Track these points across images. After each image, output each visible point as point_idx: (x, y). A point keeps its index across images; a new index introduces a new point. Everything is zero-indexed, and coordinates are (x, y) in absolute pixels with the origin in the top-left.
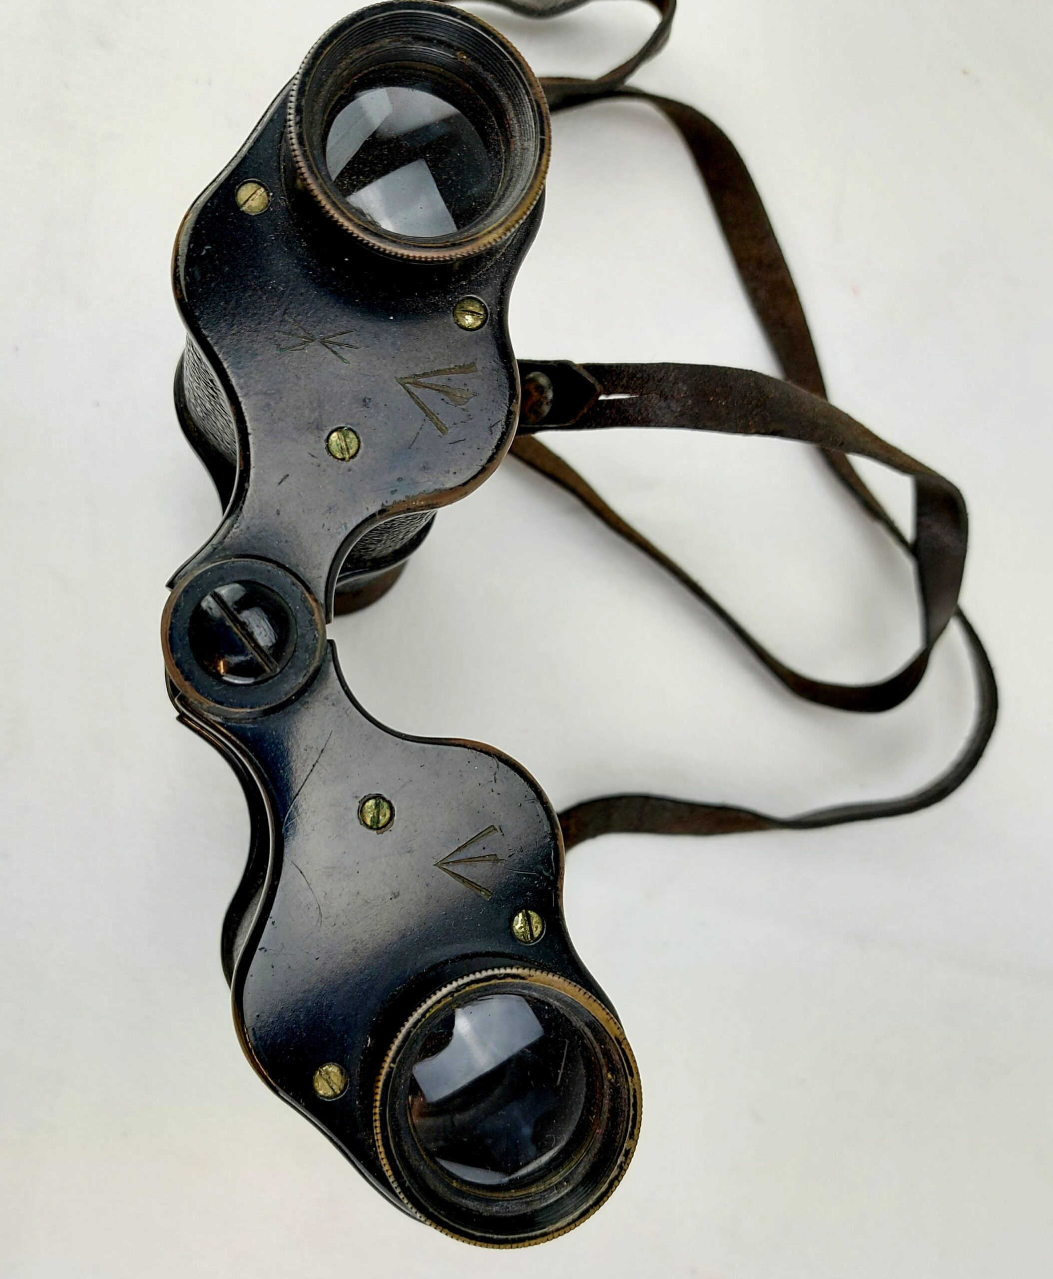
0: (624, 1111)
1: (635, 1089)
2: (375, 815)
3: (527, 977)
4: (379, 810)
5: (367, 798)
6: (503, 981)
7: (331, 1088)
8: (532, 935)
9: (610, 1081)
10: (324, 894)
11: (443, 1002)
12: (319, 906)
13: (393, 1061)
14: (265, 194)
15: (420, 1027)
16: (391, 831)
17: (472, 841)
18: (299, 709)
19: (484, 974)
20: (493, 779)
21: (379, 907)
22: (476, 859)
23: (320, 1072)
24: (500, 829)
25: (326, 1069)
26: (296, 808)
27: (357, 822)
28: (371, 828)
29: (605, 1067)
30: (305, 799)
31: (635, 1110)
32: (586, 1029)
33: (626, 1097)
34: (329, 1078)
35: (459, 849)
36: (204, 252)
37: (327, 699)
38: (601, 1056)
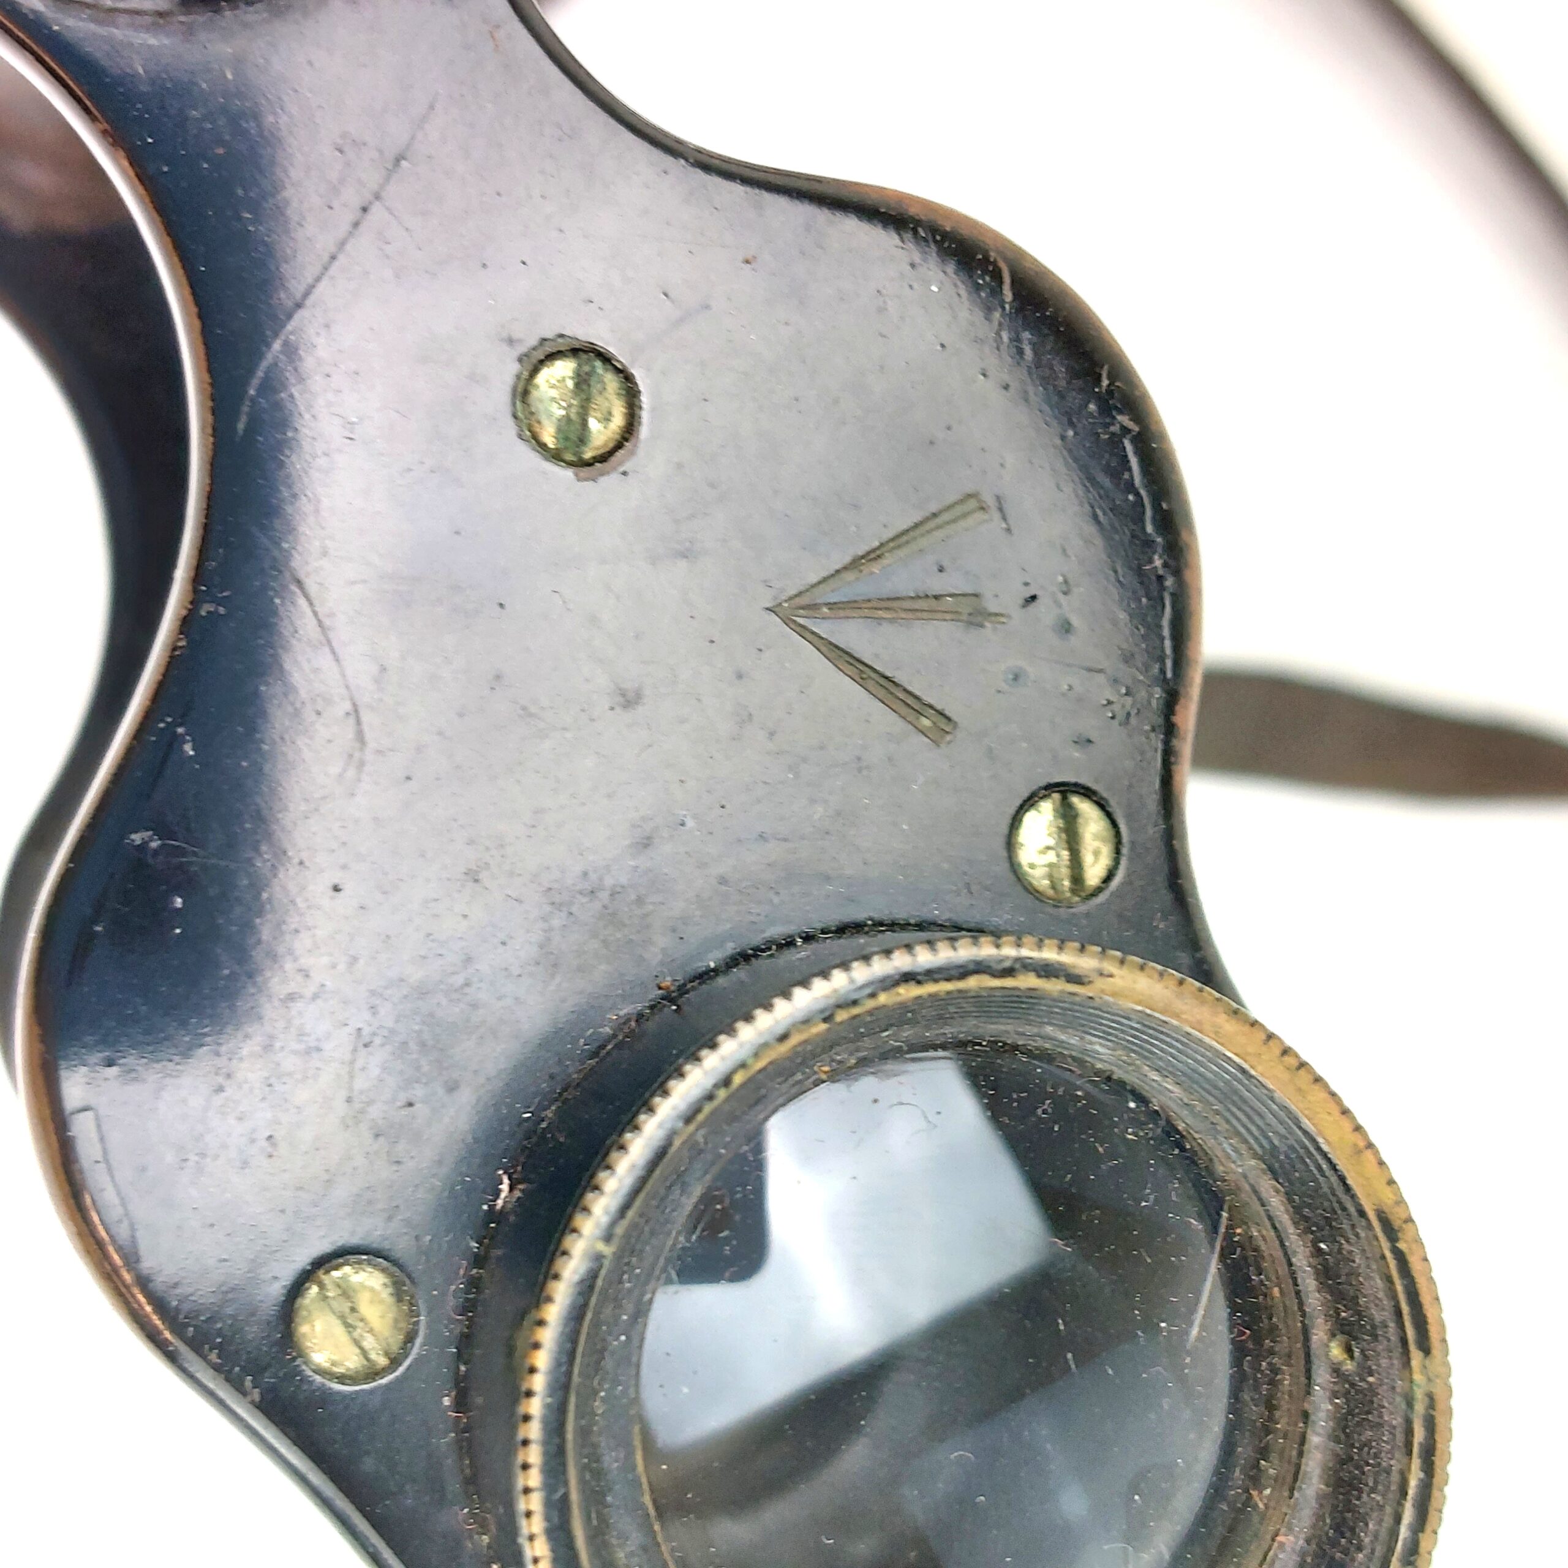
0: (1388, 1472)
1: (1431, 1398)
2: (573, 416)
3: (1094, 976)
4: (588, 400)
5: (549, 348)
6: (1008, 982)
7: (357, 1343)
8: (1077, 879)
9: (1336, 1370)
10: (374, 669)
12: (355, 705)
15: (707, 1119)
16: (624, 473)
17: (900, 539)
21: (568, 735)
22: (908, 604)
23: (322, 1286)
24: (1001, 509)
25: (344, 1278)
26: (291, 351)
27: (510, 428)
28: (556, 456)
29: (1320, 1321)
30: (327, 326)
31: (1429, 1467)
32: (1267, 1186)
33: (1397, 1421)
34: (353, 1310)
35: (855, 564)
38: (1309, 1283)
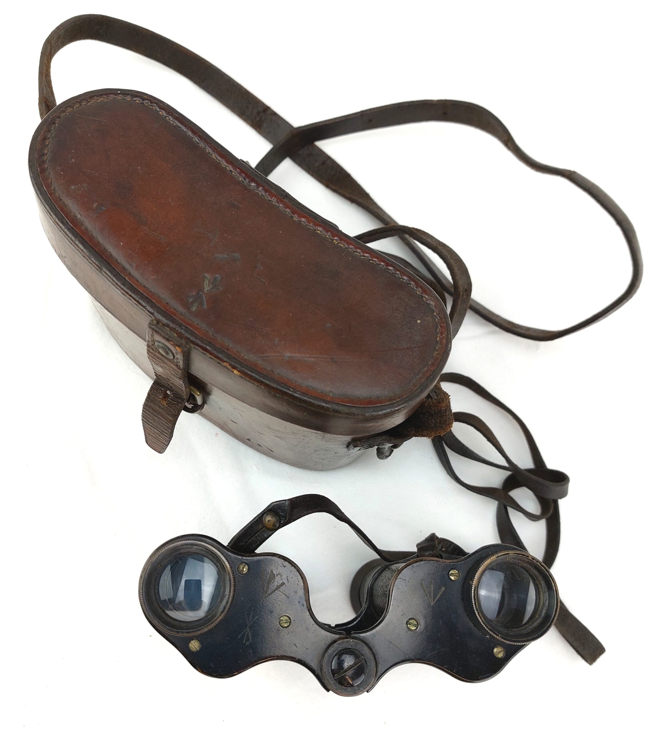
4: (412, 624)
7: (501, 653)
11: (481, 616)
13: (498, 636)
14: (193, 641)
17: (425, 591)
18: (375, 649)
19: (473, 600)
20: (404, 581)
23: (496, 654)
24: (421, 580)
25: (495, 652)
27: (415, 632)
28: (417, 627)
35: (427, 596)
36: (213, 666)
37: (372, 638)
